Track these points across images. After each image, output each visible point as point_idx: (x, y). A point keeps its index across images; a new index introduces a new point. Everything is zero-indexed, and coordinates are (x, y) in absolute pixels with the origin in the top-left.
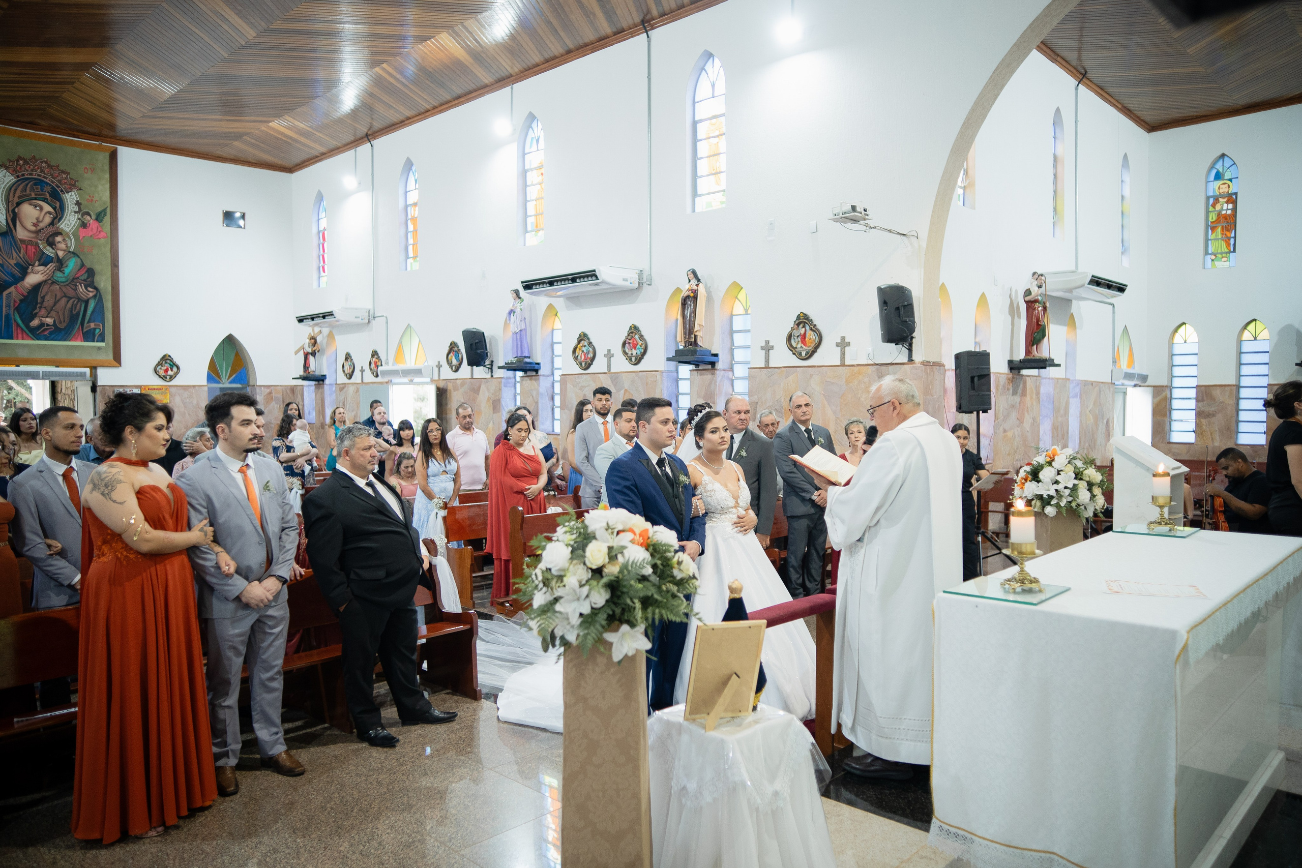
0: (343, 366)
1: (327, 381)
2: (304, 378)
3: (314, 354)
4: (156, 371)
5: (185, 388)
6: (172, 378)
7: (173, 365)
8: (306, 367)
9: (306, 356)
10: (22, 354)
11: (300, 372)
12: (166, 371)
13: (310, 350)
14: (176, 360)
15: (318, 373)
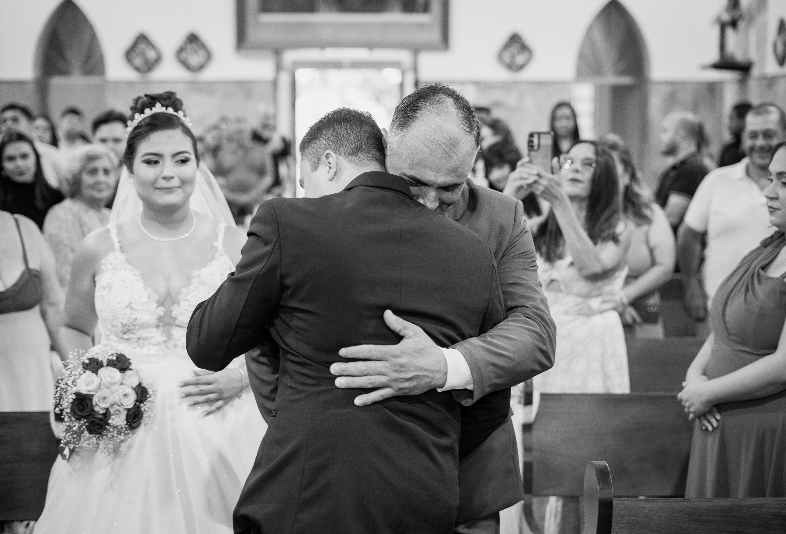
0: (775, 45)
1: (755, 72)
2: (718, 66)
3: (734, 24)
4: (500, 57)
5: (541, 84)
6: (521, 67)
7: (524, 48)
8: (722, 46)
9: (723, 27)
10: (326, 34)
11: (714, 56)
12: (513, 57)
13: (726, 17)
14: (529, 38)
15: (739, 56)
